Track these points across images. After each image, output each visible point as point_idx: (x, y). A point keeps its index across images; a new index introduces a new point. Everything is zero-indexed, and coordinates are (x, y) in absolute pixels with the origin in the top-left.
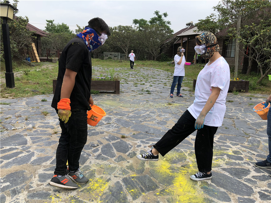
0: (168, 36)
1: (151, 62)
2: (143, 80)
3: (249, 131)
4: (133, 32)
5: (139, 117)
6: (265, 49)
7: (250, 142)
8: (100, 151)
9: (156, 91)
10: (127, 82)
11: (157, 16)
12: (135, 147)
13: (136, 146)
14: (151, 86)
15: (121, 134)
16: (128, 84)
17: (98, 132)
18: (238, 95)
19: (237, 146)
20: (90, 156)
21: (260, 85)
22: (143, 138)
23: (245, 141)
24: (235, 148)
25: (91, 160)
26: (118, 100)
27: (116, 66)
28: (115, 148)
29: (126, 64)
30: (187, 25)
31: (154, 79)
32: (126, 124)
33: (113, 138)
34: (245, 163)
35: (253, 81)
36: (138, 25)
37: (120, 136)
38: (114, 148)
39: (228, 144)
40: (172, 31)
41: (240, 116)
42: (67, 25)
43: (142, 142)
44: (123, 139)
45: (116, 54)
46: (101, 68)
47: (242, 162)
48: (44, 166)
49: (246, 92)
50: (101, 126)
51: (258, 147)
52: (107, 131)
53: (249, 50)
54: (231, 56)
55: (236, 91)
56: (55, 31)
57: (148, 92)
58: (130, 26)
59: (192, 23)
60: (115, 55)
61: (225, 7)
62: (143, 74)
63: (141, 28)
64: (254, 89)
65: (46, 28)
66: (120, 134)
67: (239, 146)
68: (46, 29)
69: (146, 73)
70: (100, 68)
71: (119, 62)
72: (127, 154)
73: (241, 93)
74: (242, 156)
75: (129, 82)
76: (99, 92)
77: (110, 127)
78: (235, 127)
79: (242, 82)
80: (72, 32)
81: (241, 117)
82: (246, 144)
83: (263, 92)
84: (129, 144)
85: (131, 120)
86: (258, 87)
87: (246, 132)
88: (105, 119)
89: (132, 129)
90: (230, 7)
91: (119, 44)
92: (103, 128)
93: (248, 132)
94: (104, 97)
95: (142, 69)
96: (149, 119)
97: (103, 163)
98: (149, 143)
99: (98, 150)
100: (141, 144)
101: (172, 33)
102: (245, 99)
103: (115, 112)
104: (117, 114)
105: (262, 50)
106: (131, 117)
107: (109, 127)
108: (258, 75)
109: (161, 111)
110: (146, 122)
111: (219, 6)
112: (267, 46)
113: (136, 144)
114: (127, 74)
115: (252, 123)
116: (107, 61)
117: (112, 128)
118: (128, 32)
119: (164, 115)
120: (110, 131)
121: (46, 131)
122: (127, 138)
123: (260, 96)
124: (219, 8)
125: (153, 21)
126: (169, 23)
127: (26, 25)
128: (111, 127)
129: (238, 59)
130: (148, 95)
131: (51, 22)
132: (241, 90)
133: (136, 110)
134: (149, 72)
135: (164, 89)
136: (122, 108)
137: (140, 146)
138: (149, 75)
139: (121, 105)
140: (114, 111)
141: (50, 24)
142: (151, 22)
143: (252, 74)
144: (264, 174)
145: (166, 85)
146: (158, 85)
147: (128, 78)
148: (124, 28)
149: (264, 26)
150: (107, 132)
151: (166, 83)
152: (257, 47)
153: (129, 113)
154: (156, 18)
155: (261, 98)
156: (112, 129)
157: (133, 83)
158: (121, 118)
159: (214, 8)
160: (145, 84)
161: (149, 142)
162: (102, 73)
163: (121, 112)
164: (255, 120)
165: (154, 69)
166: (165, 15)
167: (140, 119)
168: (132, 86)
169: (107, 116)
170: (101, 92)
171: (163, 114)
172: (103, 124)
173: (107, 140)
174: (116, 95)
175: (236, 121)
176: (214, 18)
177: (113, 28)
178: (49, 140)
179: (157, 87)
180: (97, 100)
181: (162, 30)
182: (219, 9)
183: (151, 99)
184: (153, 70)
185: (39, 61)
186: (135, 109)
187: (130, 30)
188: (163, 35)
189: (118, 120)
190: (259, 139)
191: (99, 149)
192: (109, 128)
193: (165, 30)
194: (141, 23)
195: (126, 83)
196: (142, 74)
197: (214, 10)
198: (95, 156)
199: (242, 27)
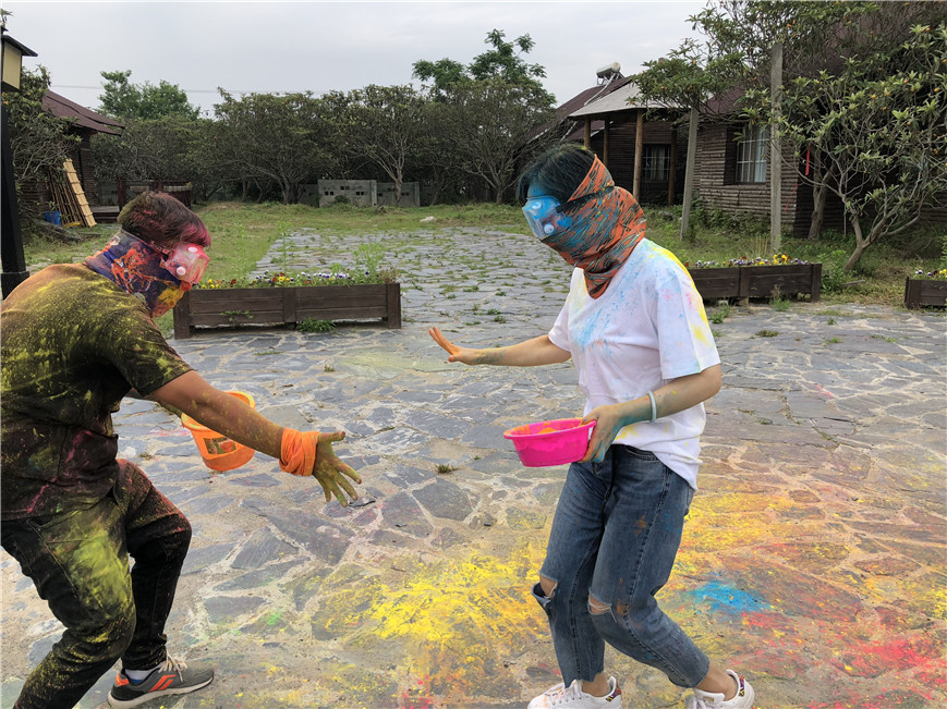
0: (540, 116)
1: (486, 207)
2: (469, 274)
3: (834, 429)
4: (419, 106)
5: (483, 402)
6: (867, 156)
7: (839, 461)
8: (380, 518)
9: (520, 311)
10: (417, 284)
11: (496, 49)
12: (488, 501)
13: (490, 495)
14: (502, 294)
15: (435, 461)
16: (421, 289)
17: (360, 459)
18: (789, 312)
19: (802, 478)
20: (353, 535)
21: (855, 275)
22: (507, 470)
23: (824, 460)
24: (796, 483)
25: (359, 548)
26: (402, 348)
27: (365, 227)
28: (427, 507)
29: (401, 220)
30: (600, 75)
31: (506, 269)
32: (445, 429)
33: (413, 476)
34: (830, 526)
35: (832, 261)
36: (431, 81)
37: (432, 467)
38: (421, 506)
39: (774, 472)
40: (552, 99)
41: (803, 380)
42: (180, 89)
43: (506, 481)
44: (445, 477)
45: (364, 184)
46: (317, 237)
47: (822, 523)
48: (215, 577)
49: (815, 298)
50: (363, 437)
51: (864, 473)
52: (389, 454)
53: (812, 158)
54: (756, 181)
55: (783, 300)
56: (138, 112)
57: (498, 317)
58: (405, 88)
59: (616, 69)
60: (360, 187)
61: (729, 17)
62: (466, 254)
63: (443, 92)
64: (837, 288)
65: (104, 100)
66: (431, 460)
67: (808, 477)
68: (103, 104)
69: (474, 249)
70: (313, 239)
71: (376, 213)
72: (467, 521)
73: (797, 305)
74: (819, 506)
75: (423, 285)
76: (331, 325)
77: (394, 442)
78: (789, 418)
79: (798, 268)
80: (197, 113)
81: (805, 384)
82: (828, 467)
83: (867, 298)
84: (468, 490)
85: (459, 414)
86: (850, 280)
87: (824, 431)
88: (373, 415)
89: (468, 444)
90: (746, 16)
91: (371, 150)
92: (371, 444)
93: (830, 432)
94: (351, 341)
95: (458, 236)
96: (516, 407)
97: (398, 553)
98: (529, 484)
99: (375, 517)
100: (506, 488)
101: (552, 105)
102: (814, 324)
103: (399, 388)
104: (406, 396)
105: (856, 158)
106: (456, 404)
107: (389, 439)
108: (846, 241)
109: (551, 378)
110: (509, 418)
111: (710, 13)
112: (872, 147)
113: (488, 489)
114: (411, 256)
115: (840, 403)
116: (331, 212)
117: (403, 444)
118: (400, 108)
119: (561, 392)
120: (396, 452)
121: (188, 466)
122: (456, 473)
123: (857, 311)
124: (708, 21)
125: (483, 65)
126: (538, 71)
127: (41, 97)
128: (398, 440)
129: (780, 188)
130: (498, 325)
131: (120, 78)
132: (796, 295)
133: (467, 380)
134: (484, 245)
135: (544, 303)
136: (420, 374)
137: (502, 494)
138: (487, 256)
139: (415, 364)
140: (394, 386)
141: (119, 85)
142: (475, 70)
143: (828, 238)
144: (888, 554)
145: (551, 290)
146: (524, 291)
147: (419, 270)
148: (387, 93)
149: (857, 78)
150: (387, 458)
151: (548, 282)
152: (838, 149)
153: (448, 392)
154: (494, 54)
155: (862, 317)
156: (401, 447)
157: (438, 285)
158: (423, 407)
159: (694, 19)
160: (481, 288)
161: (530, 480)
162: (324, 254)
163: (422, 388)
164: (848, 391)
165: (500, 233)
166: (525, 44)
167: (487, 409)
168: (438, 296)
169: (377, 404)
170: (339, 325)
171: (558, 388)
172: (370, 431)
173: (394, 481)
174: (390, 331)
175: (791, 397)
176: (694, 56)
177: (346, 95)
178: (206, 494)
179: (523, 297)
180: (331, 353)
181: (515, 96)
182: (707, 24)
183: (509, 338)
184: (496, 236)
185: (91, 222)
186: (462, 375)
187: (408, 101)
188: (521, 114)
189: (417, 417)
190: (866, 451)
191: (375, 511)
192: (392, 445)
193: (528, 95)
194: (444, 72)
195: (417, 288)
196: (461, 253)
197: (694, 28)
198: (367, 535)
199: (787, 82)
